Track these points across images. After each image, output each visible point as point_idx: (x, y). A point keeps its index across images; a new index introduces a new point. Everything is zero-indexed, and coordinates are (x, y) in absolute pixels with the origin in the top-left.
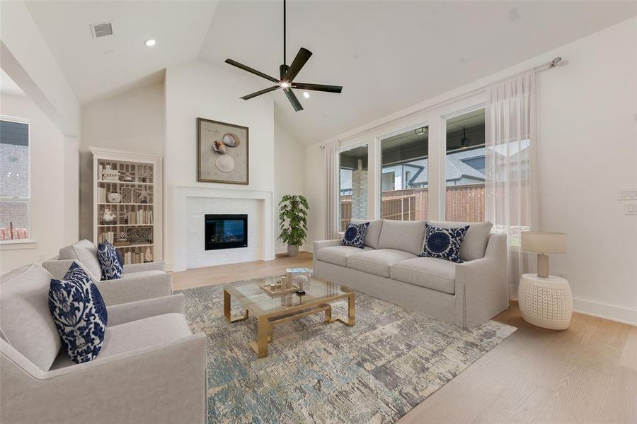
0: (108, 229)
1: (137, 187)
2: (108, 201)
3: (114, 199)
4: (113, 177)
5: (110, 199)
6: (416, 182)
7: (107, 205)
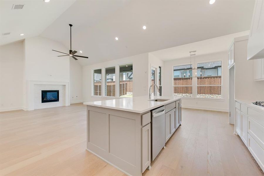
6: (130, 77)
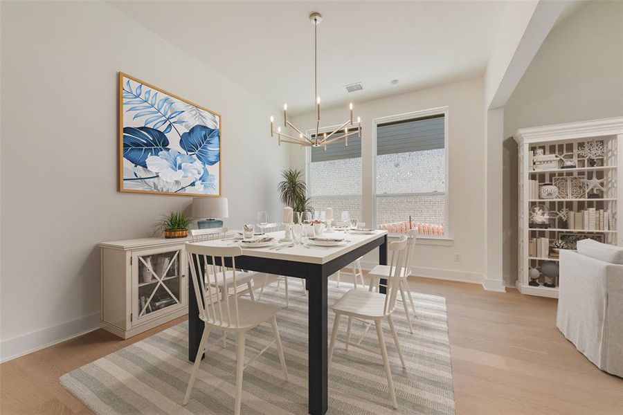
0: (542, 234)
1: (575, 175)
2: (540, 198)
3: (550, 194)
4: (550, 164)
5: (543, 195)
7: (540, 202)
